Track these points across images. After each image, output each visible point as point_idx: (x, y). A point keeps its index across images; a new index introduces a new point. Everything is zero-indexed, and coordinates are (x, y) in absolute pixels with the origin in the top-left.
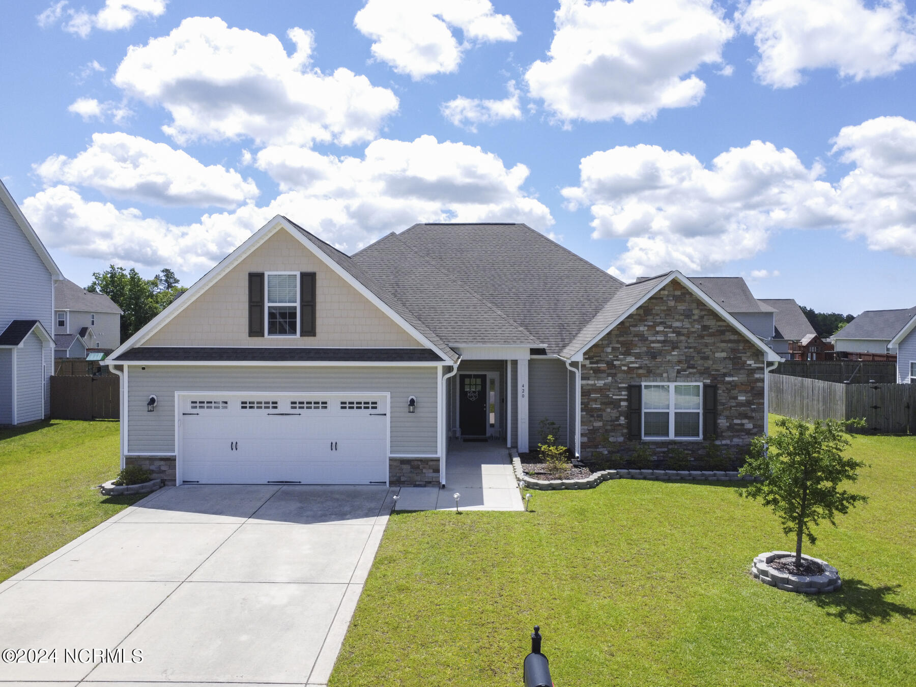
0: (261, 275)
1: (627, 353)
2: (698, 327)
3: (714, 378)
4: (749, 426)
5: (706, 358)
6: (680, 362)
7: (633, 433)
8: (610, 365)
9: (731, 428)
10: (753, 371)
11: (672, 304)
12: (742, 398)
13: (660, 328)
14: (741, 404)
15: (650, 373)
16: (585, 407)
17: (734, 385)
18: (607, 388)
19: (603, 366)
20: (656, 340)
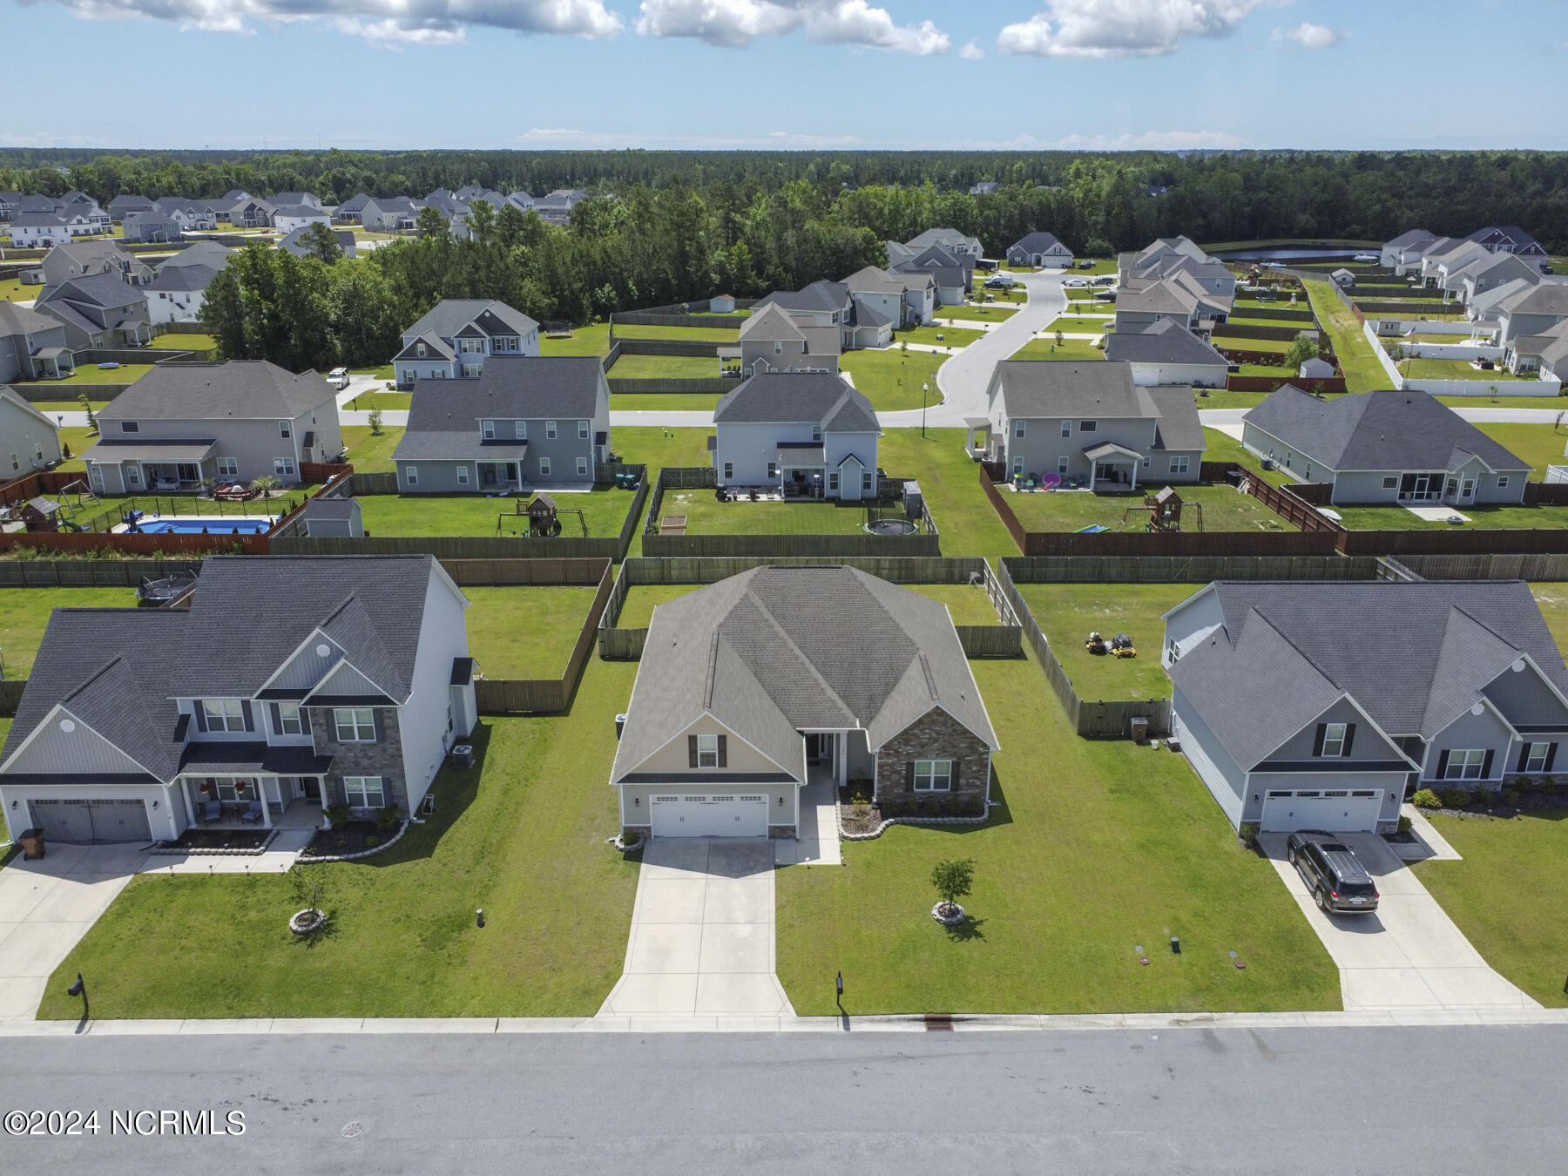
0: (695, 737)
1: (907, 744)
2: (950, 730)
3: (958, 758)
4: (978, 783)
5: (954, 747)
6: (938, 749)
7: (909, 788)
8: (897, 751)
9: (968, 784)
10: (982, 754)
11: (935, 717)
12: (974, 768)
13: (927, 731)
14: (974, 772)
15: (920, 755)
16: (880, 774)
17: (970, 762)
18: (893, 764)
19: (892, 752)
20: (924, 738)
